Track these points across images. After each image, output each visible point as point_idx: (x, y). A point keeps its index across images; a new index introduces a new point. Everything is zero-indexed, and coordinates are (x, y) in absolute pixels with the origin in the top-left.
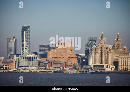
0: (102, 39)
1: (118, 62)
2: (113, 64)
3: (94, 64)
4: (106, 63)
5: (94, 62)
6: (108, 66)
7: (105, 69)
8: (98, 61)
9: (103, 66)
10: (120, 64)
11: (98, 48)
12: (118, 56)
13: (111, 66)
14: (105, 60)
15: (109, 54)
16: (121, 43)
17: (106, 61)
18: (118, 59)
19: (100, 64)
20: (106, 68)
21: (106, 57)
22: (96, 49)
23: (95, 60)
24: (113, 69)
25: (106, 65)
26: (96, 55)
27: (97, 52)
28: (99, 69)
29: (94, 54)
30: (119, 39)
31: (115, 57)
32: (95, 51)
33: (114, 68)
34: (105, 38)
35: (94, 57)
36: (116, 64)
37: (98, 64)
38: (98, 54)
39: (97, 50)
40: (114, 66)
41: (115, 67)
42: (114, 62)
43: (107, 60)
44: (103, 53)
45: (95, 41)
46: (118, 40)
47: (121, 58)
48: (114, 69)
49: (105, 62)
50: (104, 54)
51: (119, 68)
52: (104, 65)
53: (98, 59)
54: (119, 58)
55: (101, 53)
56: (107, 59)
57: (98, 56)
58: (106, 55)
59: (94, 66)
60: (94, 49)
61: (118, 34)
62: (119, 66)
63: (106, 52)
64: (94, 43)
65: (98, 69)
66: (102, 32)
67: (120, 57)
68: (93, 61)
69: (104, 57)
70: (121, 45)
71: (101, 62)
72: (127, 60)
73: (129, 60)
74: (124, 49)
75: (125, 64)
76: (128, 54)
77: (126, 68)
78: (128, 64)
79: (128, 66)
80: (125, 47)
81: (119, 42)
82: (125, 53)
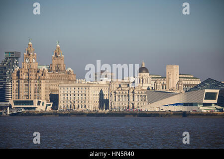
0: (29, 55)
1: (58, 95)
2: (49, 99)
3: (16, 99)
4: (37, 97)
5: (16, 96)
6: (40, 102)
7: (34, 108)
8: (22, 94)
9: (31, 103)
10: (61, 98)
11: (23, 70)
12: (58, 84)
13: (45, 102)
14: (35, 92)
15: (42, 81)
16: (62, 63)
17: (37, 94)
18: (57, 90)
19: (27, 99)
20: (37, 106)
21: (37, 87)
22: (18, 72)
23: (16, 92)
24: (48, 107)
25: (37, 100)
26: (19, 83)
27: (20, 77)
28: (25, 108)
29: (15, 81)
30: (59, 55)
31: (52, 87)
32: (17, 75)
33: (51, 106)
34: (35, 54)
35: (15, 87)
36: (54, 98)
37: (23, 99)
38: (23, 81)
39: (21, 73)
40: (51, 102)
41: (52, 104)
42: (51, 95)
43: (39, 92)
44: (31, 79)
45: (17, 58)
46: (57, 57)
47: (63, 88)
48: (51, 108)
49: (35, 96)
50: (33, 81)
51: (59, 105)
52: (33, 101)
53: (22, 90)
54: (59, 88)
55: (28, 80)
56: (38, 90)
57: (23, 84)
58: (37, 84)
59: (16, 103)
60: (15, 72)
61: (58, 46)
62: (59, 102)
63: (38, 78)
64: (15, 62)
65: (22, 109)
66: (30, 43)
67: (61, 87)
68: (15, 94)
69: (33, 87)
70: (62, 65)
71: (28, 96)
72: (72, 92)
73: (77, 92)
74: (69, 73)
75: (69, 99)
76: (76, 81)
77: (72, 105)
78: (75, 99)
79: (74, 102)
80: (69, 69)
81: (59, 60)
82: (69, 80)
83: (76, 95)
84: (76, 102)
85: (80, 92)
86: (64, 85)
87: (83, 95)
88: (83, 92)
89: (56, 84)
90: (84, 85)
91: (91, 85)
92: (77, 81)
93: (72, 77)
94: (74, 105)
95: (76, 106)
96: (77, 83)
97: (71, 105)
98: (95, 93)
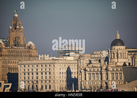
2: (6, 79)
12: (17, 61)
13: (3, 82)
16: (21, 35)
18: (17, 69)
24: (6, 89)
30: (18, 27)
31: (10, 65)
40: (9, 82)
41: (10, 84)
42: (9, 74)
46: (15, 28)
47: (23, 66)
54: (19, 66)
61: (16, 15)
62: (19, 82)
67: (21, 64)
70: (22, 39)
72: (35, 70)
73: (40, 70)
74: (30, 47)
75: (31, 78)
76: (38, 57)
77: (35, 85)
78: (37, 78)
79: (37, 82)
80: (31, 43)
81: (18, 33)
82: (30, 56)
83: (40, 74)
84: (39, 82)
85: (44, 70)
86: (25, 62)
87: (48, 73)
88: (48, 70)
89: (15, 61)
90: (48, 62)
91: (56, 62)
92: (40, 57)
93: (34, 52)
94: (37, 86)
95: (40, 87)
96: (39, 59)
97: (33, 86)
98: (62, 71)
